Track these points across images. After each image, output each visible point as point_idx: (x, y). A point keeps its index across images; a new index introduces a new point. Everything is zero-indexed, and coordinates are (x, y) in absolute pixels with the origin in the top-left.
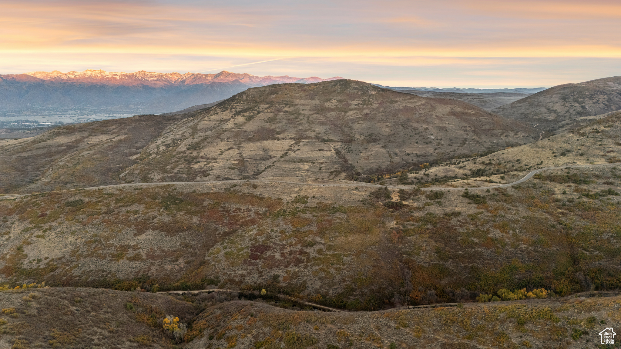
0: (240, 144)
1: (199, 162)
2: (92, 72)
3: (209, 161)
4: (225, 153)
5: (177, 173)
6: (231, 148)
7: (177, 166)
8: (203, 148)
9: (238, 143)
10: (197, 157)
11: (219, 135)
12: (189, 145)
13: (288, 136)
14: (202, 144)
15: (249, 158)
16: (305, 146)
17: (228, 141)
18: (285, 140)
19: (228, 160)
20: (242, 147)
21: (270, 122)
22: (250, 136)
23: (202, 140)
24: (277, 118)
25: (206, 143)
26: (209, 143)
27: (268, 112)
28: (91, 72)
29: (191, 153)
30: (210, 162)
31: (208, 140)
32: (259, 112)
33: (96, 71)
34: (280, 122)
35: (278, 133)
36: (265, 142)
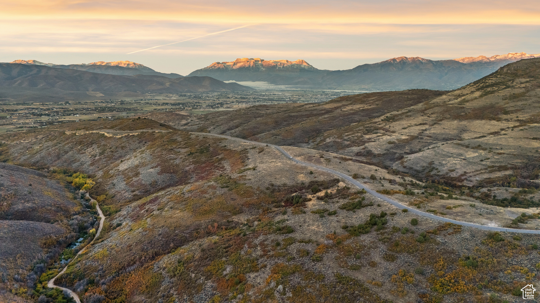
0: (441, 120)
1: (376, 133)
2: (514, 55)
3: (386, 133)
4: (411, 128)
5: (345, 140)
6: (424, 124)
7: (353, 134)
8: (397, 120)
9: (439, 118)
10: (380, 128)
11: (426, 110)
12: (387, 117)
13: (517, 117)
14: (400, 117)
15: (428, 136)
16: (522, 132)
17: (429, 117)
18: (509, 121)
19: (402, 135)
20: (438, 124)
21: (510, 99)
22: (462, 114)
23: (403, 113)
24: (527, 94)
25: (404, 116)
26: (408, 116)
27: (519, 87)
28: (512, 56)
29: (380, 124)
30: (386, 135)
31: (409, 114)
32: (508, 87)
33: (518, 54)
34: (526, 100)
35: (506, 113)
36: (477, 121)
